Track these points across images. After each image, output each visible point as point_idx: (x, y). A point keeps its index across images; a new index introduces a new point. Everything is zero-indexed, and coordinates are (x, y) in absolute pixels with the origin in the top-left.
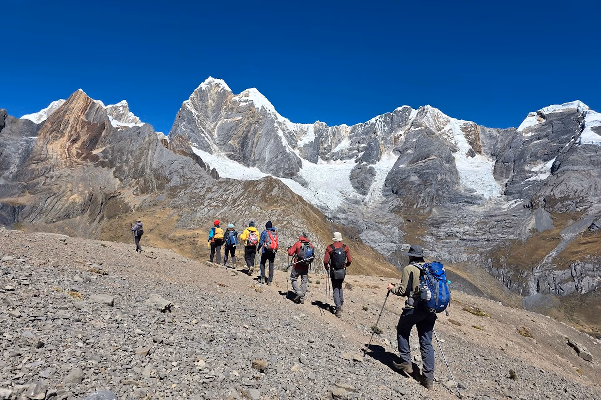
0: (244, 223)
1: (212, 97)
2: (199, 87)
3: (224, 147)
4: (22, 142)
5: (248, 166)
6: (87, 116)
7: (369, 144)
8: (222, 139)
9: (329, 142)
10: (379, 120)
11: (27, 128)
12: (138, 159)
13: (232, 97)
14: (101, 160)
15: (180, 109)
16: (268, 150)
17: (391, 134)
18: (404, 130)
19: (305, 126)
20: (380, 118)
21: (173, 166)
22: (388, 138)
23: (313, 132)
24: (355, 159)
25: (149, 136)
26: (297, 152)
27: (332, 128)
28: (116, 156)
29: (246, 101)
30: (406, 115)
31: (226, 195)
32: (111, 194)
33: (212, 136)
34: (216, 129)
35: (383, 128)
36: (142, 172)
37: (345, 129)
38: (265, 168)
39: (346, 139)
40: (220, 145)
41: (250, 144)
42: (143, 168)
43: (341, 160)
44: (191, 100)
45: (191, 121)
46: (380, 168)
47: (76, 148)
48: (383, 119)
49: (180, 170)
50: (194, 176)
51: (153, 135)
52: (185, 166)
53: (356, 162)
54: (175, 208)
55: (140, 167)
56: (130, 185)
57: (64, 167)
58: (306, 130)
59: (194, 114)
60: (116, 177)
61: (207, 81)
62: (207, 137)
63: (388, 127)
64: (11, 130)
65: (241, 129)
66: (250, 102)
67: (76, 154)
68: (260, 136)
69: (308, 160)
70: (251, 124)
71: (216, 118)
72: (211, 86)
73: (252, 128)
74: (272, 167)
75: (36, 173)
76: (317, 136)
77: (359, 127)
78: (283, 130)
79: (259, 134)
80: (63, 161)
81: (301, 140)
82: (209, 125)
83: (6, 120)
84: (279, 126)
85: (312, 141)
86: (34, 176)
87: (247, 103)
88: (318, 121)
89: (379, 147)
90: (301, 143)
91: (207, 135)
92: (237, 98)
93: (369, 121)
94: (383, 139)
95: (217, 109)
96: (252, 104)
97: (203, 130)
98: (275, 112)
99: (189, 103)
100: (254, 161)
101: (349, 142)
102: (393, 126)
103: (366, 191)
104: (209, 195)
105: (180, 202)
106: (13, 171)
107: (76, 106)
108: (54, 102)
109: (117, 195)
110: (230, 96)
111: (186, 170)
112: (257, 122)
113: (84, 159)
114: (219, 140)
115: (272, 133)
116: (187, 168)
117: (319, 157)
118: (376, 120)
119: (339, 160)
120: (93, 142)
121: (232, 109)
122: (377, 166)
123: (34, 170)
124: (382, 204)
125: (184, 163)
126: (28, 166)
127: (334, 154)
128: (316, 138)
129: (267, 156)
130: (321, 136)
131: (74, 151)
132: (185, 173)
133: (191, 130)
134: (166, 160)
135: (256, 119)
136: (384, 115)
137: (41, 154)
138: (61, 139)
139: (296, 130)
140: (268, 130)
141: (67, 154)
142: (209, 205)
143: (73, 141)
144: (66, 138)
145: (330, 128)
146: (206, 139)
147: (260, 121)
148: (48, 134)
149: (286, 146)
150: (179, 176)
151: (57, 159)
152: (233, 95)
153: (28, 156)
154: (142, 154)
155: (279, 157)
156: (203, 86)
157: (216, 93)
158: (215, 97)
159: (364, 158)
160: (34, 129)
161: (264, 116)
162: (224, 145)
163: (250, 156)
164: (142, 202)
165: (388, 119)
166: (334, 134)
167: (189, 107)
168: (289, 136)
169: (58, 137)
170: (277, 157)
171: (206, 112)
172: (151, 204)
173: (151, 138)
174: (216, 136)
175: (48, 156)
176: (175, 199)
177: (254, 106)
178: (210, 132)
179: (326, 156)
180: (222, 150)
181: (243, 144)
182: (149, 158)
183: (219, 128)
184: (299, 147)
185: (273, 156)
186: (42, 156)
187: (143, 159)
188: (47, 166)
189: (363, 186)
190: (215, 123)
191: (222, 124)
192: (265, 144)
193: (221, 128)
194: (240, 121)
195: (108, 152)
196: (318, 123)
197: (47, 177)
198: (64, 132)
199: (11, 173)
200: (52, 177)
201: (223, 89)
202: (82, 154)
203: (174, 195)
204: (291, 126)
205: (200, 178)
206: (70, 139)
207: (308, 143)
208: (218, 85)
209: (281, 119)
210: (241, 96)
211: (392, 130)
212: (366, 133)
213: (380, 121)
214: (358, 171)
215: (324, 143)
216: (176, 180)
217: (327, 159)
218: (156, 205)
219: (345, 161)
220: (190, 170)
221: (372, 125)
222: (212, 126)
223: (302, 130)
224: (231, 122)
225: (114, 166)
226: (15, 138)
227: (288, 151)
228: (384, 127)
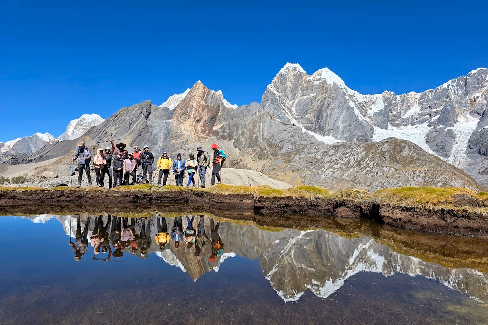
0: (383, 184)
1: (290, 79)
2: (280, 72)
3: (302, 120)
4: (163, 124)
5: (324, 135)
6: (206, 101)
7: (445, 108)
8: (300, 114)
9: (398, 109)
10: (451, 84)
11: (165, 113)
12: (252, 132)
13: (307, 78)
14: (221, 134)
15: (265, 92)
16: (341, 120)
17: (465, 97)
18: (480, 92)
19: (374, 97)
20: (452, 83)
21: (282, 135)
22: (463, 101)
23: (382, 102)
24: (428, 124)
25: (259, 111)
26: (368, 120)
27: (400, 97)
28: (233, 130)
29: (319, 80)
30: (482, 77)
31: (347, 157)
32: (234, 161)
33: (291, 112)
34: (294, 106)
35: (456, 91)
36: (256, 142)
37: (414, 96)
38: (339, 136)
39: (416, 105)
40: (298, 119)
41: (325, 116)
42: (257, 138)
43: (412, 125)
44: (274, 83)
45: (274, 101)
46: (460, 130)
47: (200, 126)
48: (456, 83)
49: (290, 138)
50: (304, 142)
51: (262, 111)
52: (294, 134)
53: (429, 126)
54: (294, 171)
55: (254, 138)
56: (248, 153)
57: (194, 141)
58: (375, 100)
59: (276, 95)
60: (235, 147)
61: (286, 66)
62: (287, 113)
63: (462, 91)
64: (155, 115)
65: (316, 104)
66: (323, 80)
67: (201, 131)
68: (333, 108)
69: (378, 126)
70: (325, 99)
71: (294, 97)
72: (289, 71)
73: (326, 102)
74: (346, 135)
75: (176, 146)
76: (386, 105)
77: (429, 93)
78: (354, 102)
79: (332, 107)
80: (193, 136)
81: (371, 109)
82: (288, 103)
83: (152, 108)
84: (350, 98)
85: (382, 110)
86: (175, 148)
87: (321, 81)
88: (386, 91)
89: (455, 110)
90: (371, 112)
91: (287, 111)
92: (311, 78)
93: (440, 87)
94: (457, 102)
95: (294, 90)
96: (325, 81)
97: (284, 107)
98: (346, 86)
99: (272, 86)
100: (328, 130)
101: (419, 108)
102: (468, 89)
103: (447, 153)
104: (327, 159)
105: (298, 166)
106: (160, 145)
107: (197, 94)
108: (171, 97)
109: (240, 162)
110: (305, 77)
111: (296, 138)
112: (330, 97)
113: (208, 134)
114: (297, 115)
115: (344, 105)
116: (297, 137)
117: (389, 124)
118: (449, 85)
119: (410, 125)
120: (213, 120)
121: (307, 87)
122: (456, 128)
123: (174, 144)
124: (469, 165)
125: (294, 131)
126: (169, 141)
127: (404, 120)
128: (385, 106)
129: (341, 126)
130: (390, 104)
131: (199, 129)
132: (295, 140)
133: (274, 108)
134: (276, 130)
135: (329, 93)
136: (456, 79)
137: (177, 132)
138: (189, 120)
139: (366, 101)
140: (341, 102)
141: (194, 131)
142: (330, 167)
143: (197, 121)
144: (192, 119)
145: (398, 97)
146: (287, 115)
147: (333, 95)
148: (179, 117)
149: (359, 115)
150: (290, 144)
151: (188, 135)
152: (307, 76)
153: (169, 134)
154: (255, 126)
155: (352, 126)
156: (283, 71)
157: (293, 75)
158: (292, 79)
159: (439, 121)
160: (170, 114)
161: (336, 90)
162: (302, 118)
163: (325, 126)
164: (263, 167)
165: (462, 83)
166: (402, 102)
167: (272, 89)
168: (359, 106)
169: (186, 118)
170: (350, 126)
171: (286, 92)
172: (271, 168)
173: (261, 113)
174: (294, 112)
175: (182, 134)
176: (292, 163)
177: (327, 83)
178: (289, 109)
179: (396, 122)
180: (300, 123)
181: (319, 117)
182: (261, 130)
183: (296, 105)
184: (369, 115)
185: (346, 125)
186: (178, 134)
187: (256, 131)
188: (183, 140)
189: (443, 148)
190: (292, 101)
191: (299, 101)
192: (339, 115)
193: (299, 105)
194: (315, 97)
195: (226, 127)
196: (386, 93)
197: (185, 149)
198: (190, 114)
199: (159, 147)
200: (188, 149)
201: (299, 71)
202: (205, 131)
203: (289, 160)
204: (361, 98)
205: (311, 144)
206: (195, 120)
207: (377, 112)
208: (295, 69)
209: (351, 92)
210: (314, 76)
211: (466, 93)
212: (438, 98)
213: (452, 86)
214: (434, 134)
215: (393, 110)
216: (287, 147)
217: (397, 126)
218: (275, 169)
219: (416, 126)
220: (300, 137)
221: (444, 90)
222: (291, 103)
223: (371, 100)
224: (306, 99)
225: (232, 138)
226: (158, 121)
227: (361, 120)
228: (458, 90)
